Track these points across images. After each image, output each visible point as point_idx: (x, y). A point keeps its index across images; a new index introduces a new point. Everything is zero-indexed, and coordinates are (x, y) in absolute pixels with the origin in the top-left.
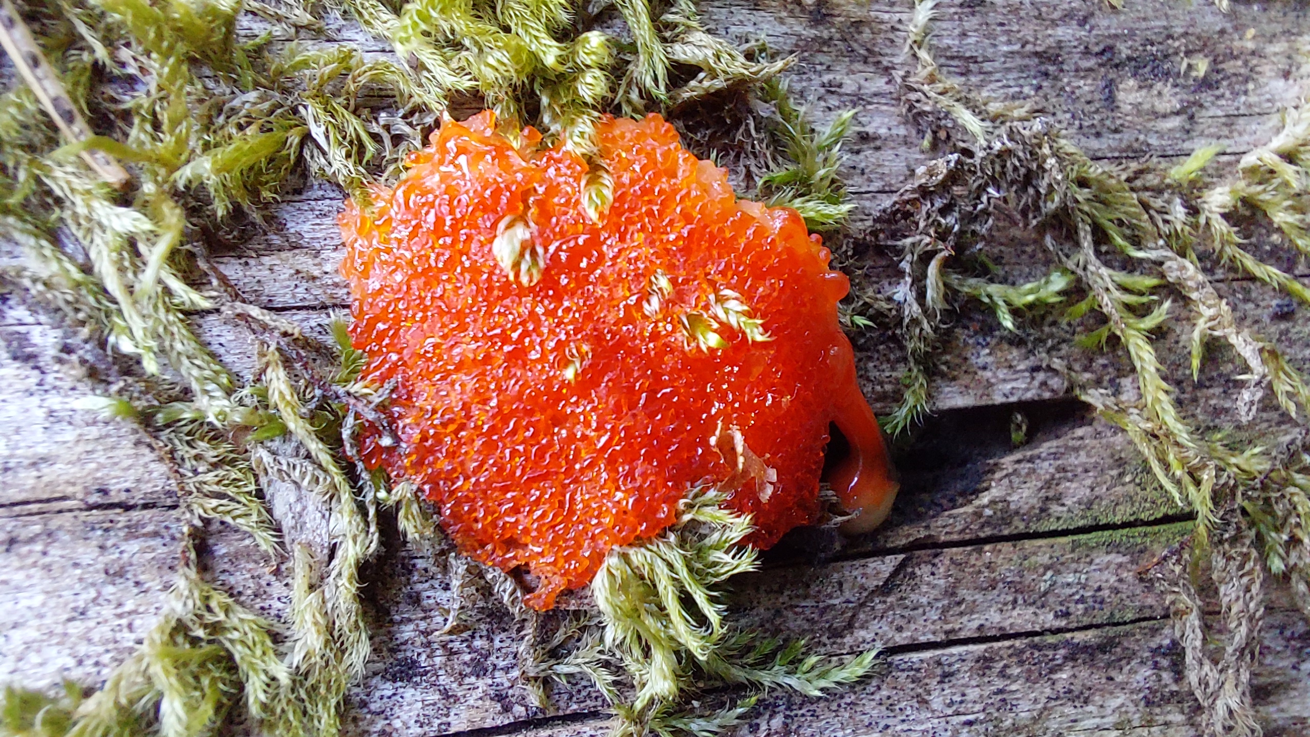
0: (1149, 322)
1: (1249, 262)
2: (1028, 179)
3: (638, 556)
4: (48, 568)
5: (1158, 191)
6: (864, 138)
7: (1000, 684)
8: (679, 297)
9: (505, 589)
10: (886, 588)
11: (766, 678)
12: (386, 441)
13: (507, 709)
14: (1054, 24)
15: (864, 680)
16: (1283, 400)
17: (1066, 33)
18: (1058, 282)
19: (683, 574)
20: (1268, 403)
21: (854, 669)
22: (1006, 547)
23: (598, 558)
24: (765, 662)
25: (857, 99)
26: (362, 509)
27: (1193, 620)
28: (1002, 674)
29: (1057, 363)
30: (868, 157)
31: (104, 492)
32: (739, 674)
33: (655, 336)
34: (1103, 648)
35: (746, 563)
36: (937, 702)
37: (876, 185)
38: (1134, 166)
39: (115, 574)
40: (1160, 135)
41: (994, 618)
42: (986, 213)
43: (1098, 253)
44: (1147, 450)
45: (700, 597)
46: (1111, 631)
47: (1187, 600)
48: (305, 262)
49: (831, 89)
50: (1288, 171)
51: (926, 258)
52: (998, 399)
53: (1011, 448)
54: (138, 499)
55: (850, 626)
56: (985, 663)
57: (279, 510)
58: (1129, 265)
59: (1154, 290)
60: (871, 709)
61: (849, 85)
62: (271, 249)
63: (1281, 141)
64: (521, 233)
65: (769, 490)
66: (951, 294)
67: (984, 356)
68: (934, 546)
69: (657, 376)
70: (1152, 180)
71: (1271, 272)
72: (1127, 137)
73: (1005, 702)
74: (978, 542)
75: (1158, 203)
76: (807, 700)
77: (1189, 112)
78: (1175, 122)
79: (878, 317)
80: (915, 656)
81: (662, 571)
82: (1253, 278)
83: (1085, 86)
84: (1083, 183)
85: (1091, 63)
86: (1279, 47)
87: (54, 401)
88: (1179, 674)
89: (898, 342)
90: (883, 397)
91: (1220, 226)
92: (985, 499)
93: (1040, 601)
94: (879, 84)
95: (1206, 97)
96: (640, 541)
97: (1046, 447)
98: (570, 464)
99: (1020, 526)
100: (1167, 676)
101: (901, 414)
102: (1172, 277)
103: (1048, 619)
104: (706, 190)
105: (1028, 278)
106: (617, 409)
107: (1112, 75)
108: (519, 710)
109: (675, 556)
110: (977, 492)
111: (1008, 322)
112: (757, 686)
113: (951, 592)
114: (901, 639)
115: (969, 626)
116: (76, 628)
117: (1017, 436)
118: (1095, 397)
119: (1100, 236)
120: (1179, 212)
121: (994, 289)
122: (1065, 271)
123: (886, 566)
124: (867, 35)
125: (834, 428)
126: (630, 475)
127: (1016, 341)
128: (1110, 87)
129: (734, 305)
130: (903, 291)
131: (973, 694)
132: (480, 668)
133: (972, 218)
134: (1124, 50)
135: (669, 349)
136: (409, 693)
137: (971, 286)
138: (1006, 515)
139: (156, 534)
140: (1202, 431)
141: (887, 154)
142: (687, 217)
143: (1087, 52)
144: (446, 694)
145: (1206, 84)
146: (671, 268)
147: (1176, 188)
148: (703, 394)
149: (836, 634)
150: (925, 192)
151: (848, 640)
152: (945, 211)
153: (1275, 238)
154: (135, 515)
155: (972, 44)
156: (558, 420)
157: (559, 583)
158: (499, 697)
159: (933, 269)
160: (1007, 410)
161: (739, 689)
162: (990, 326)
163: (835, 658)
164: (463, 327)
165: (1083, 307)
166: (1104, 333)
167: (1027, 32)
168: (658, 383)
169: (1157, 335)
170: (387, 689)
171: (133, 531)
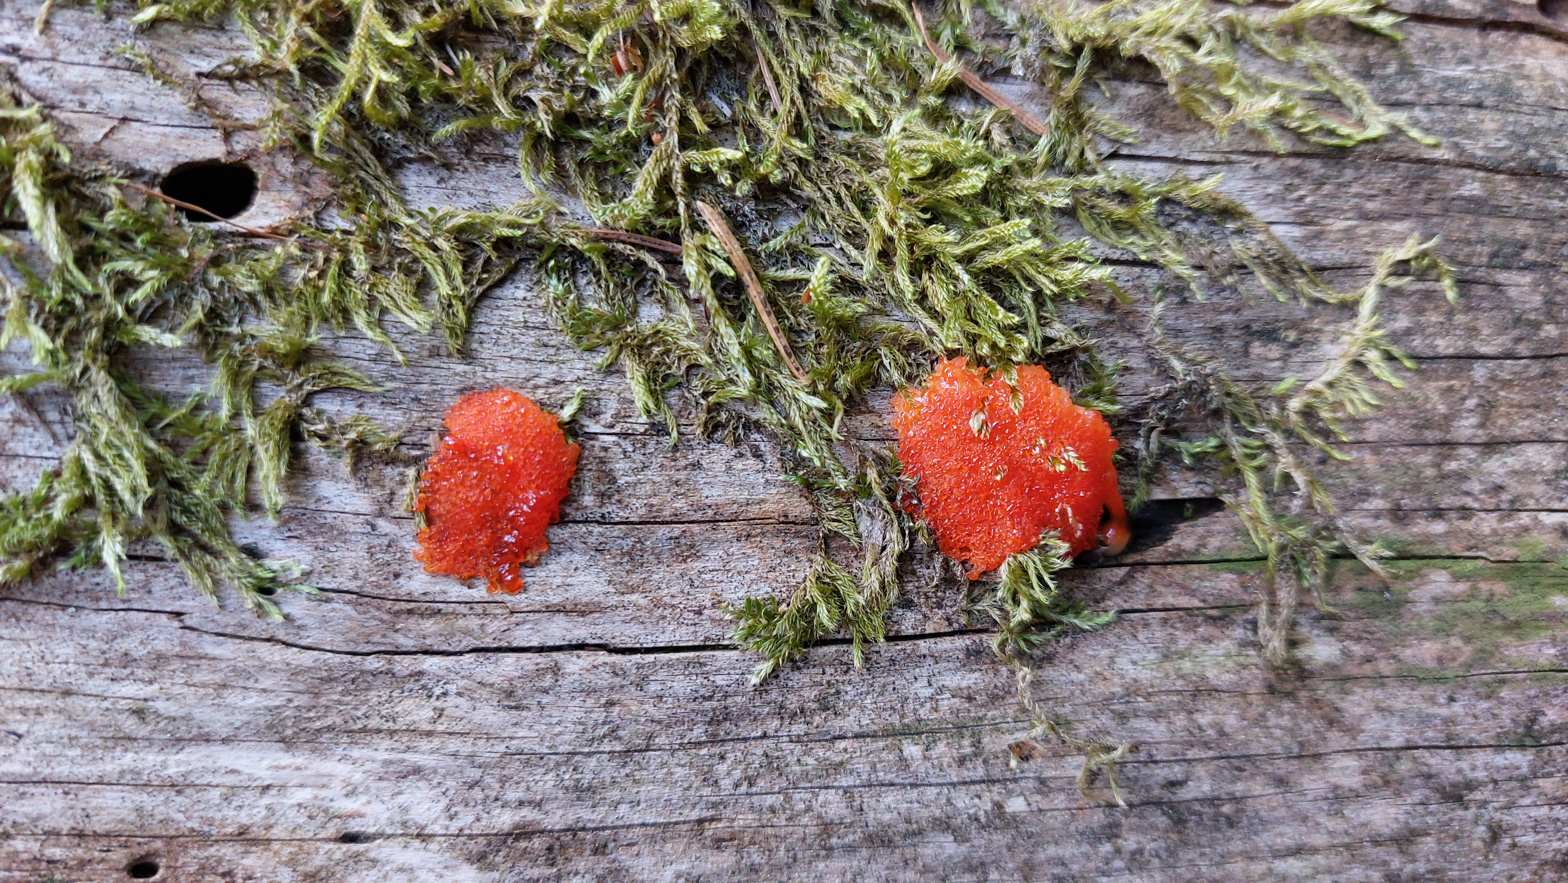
0: (1256, 463)
1: (1306, 435)
2: (1203, 392)
3: (1021, 558)
4: (761, 548)
5: (1266, 398)
6: (1127, 369)
7: (1171, 631)
8: (1049, 448)
9: (958, 570)
10: (1121, 583)
11: (1065, 619)
12: (915, 502)
13: (950, 625)
14: (1221, 313)
15: (1107, 625)
16: (1316, 505)
17: (1227, 318)
18: (1213, 442)
19: (1040, 567)
20: (1309, 506)
21: (1104, 619)
22: (1178, 567)
23: (1003, 558)
24: (1064, 612)
25: (1125, 351)
26: (902, 531)
27: (1264, 607)
28: (1172, 627)
29: (1209, 481)
30: (1128, 378)
31: (786, 516)
32: (1054, 616)
33: (1035, 464)
34: (1220, 618)
35: (1066, 564)
36: (1141, 637)
37: (1130, 392)
38: (1254, 386)
39: (789, 553)
40: (1269, 369)
41: (1170, 600)
42: (1180, 410)
43: (1233, 428)
44: (1249, 525)
45: (1046, 577)
46: (1225, 610)
47: (1263, 597)
48: (875, 419)
49: (1113, 345)
50: (1328, 393)
51: (1153, 429)
52: (1180, 496)
53: (1184, 519)
54: (800, 520)
55: (1103, 599)
56: (1165, 622)
57: (862, 528)
58: (1249, 434)
59: (1259, 447)
60: (1112, 638)
61: (1121, 344)
62: (861, 413)
63: (1328, 377)
64: (982, 417)
65: (1079, 533)
66: (1162, 446)
67: (1174, 475)
68: (1145, 565)
69: (1033, 481)
70: (1262, 393)
71: (1318, 441)
72: (1252, 371)
73: (1173, 640)
74: (1165, 564)
75: (1265, 404)
76: (1083, 631)
77: (1284, 358)
78: (1277, 364)
79: (1127, 455)
80: (1132, 615)
81: (1031, 564)
82: (1306, 443)
83: (1235, 344)
84: (1228, 395)
85: (1237, 333)
86: (1330, 328)
87: (768, 476)
88: (1255, 631)
89: (1135, 466)
90: (1126, 492)
91: (1294, 418)
92: (1169, 543)
93: (1192, 593)
94: (1135, 343)
95: (1293, 351)
96: (1021, 552)
97: (1202, 521)
98: (994, 516)
99: (1185, 557)
100: (1249, 633)
101: (1135, 501)
102: (1268, 441)
103: (1196, 603)
104: (1062, 402)
105: (1199, 438)
106: (1016, 494)
107: (1248, 339)
108: (956, 626)
109: (1036, 559)
110: (1166, 540)
111: (1187, 461)
112: (1060, 623)
113: (1151, 586)
114: (1126, 606)
115: (1158, 603)
116: (771, 575)
117: (1188, 514)
118: (1227, 498)
119: (1235, 419)
120: (1274, 410)
121: (1183, 445)
122: (1216, 436)
123: (1121, 572)
124: (1131, 319)
125: (1105, 507)
126: (1019, 523)
127: (1190, 469)
128: (1247, 345)
129: (1072, 454)
130: (1139, 444)
131: (1158, 634)
132: (940, 606)
133: (1174, 412)
134: (1255, 327)
135: (1040, 469)
136: (909, 614)
137: (1171, 442)
138: (1180, 551)
139: (806, 536)
140: (1278, 517)
141: (1136, 377)
142: (1053, 414)
143: (1236, 328)
144: (925, 616)
145: (1294, 345)
146: (1046, 436)
147: (1273, 398)
148: (1052, 489)
149: (1097, 602)
150: (1153, 400)
151: (1102, 605)
152: (1162, 408)
153: (1320, 424)
154: (799, 527)
155: (1181, 323)
156: (988, 497)
157: (983, 568)
158: (948, 619)
159: (1154, 435)
160: (1183, 501)
161: (1052, 624)
162: (1178, 461)
163: (1097, 613)
164: (951, 455)
165: (1223, 454)
166: (1233, 467)
167: (1208, 317)
168: (1033, 483)
169: (1260, 469)
170: (900, 611)
171: (797, 535)
